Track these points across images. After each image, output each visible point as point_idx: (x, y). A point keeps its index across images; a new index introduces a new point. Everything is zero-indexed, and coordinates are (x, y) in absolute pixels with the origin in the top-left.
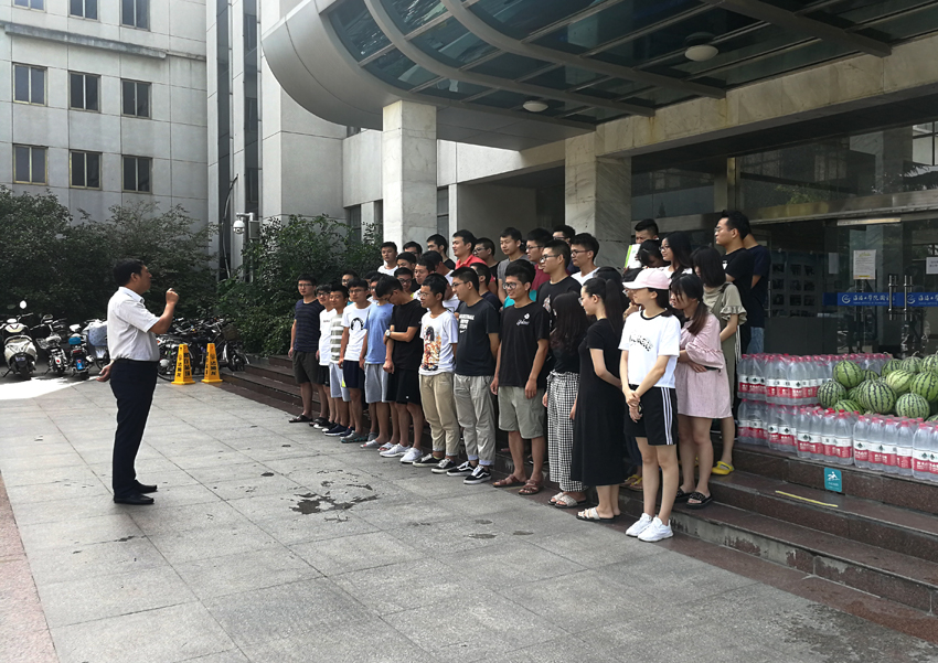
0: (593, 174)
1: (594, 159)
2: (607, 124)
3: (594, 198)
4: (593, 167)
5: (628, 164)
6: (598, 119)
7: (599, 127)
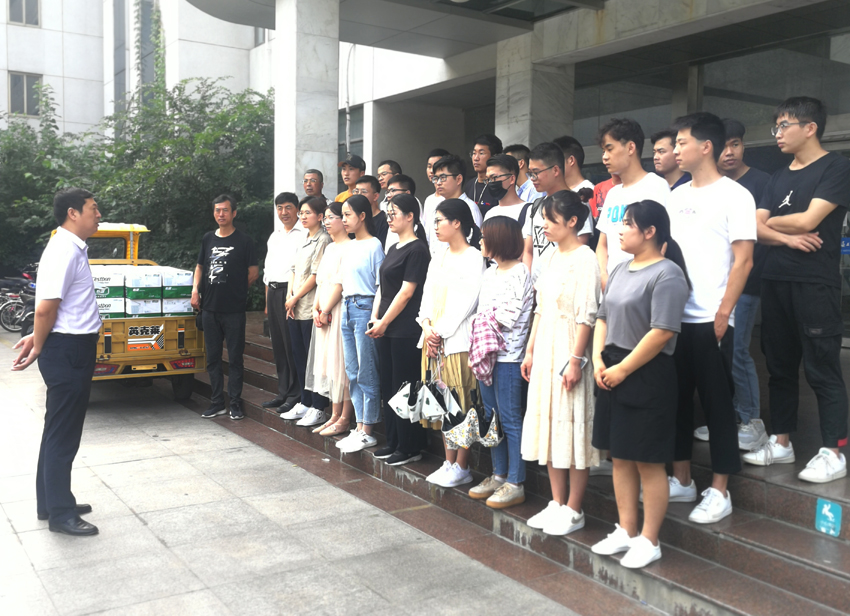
0: (528, 86)
1: (529, 67)
2: (547, 22)
3: (528, 117)
4: (529, 77)
5: (571, 72)
6: (537, 14)
7: (538, 25)
